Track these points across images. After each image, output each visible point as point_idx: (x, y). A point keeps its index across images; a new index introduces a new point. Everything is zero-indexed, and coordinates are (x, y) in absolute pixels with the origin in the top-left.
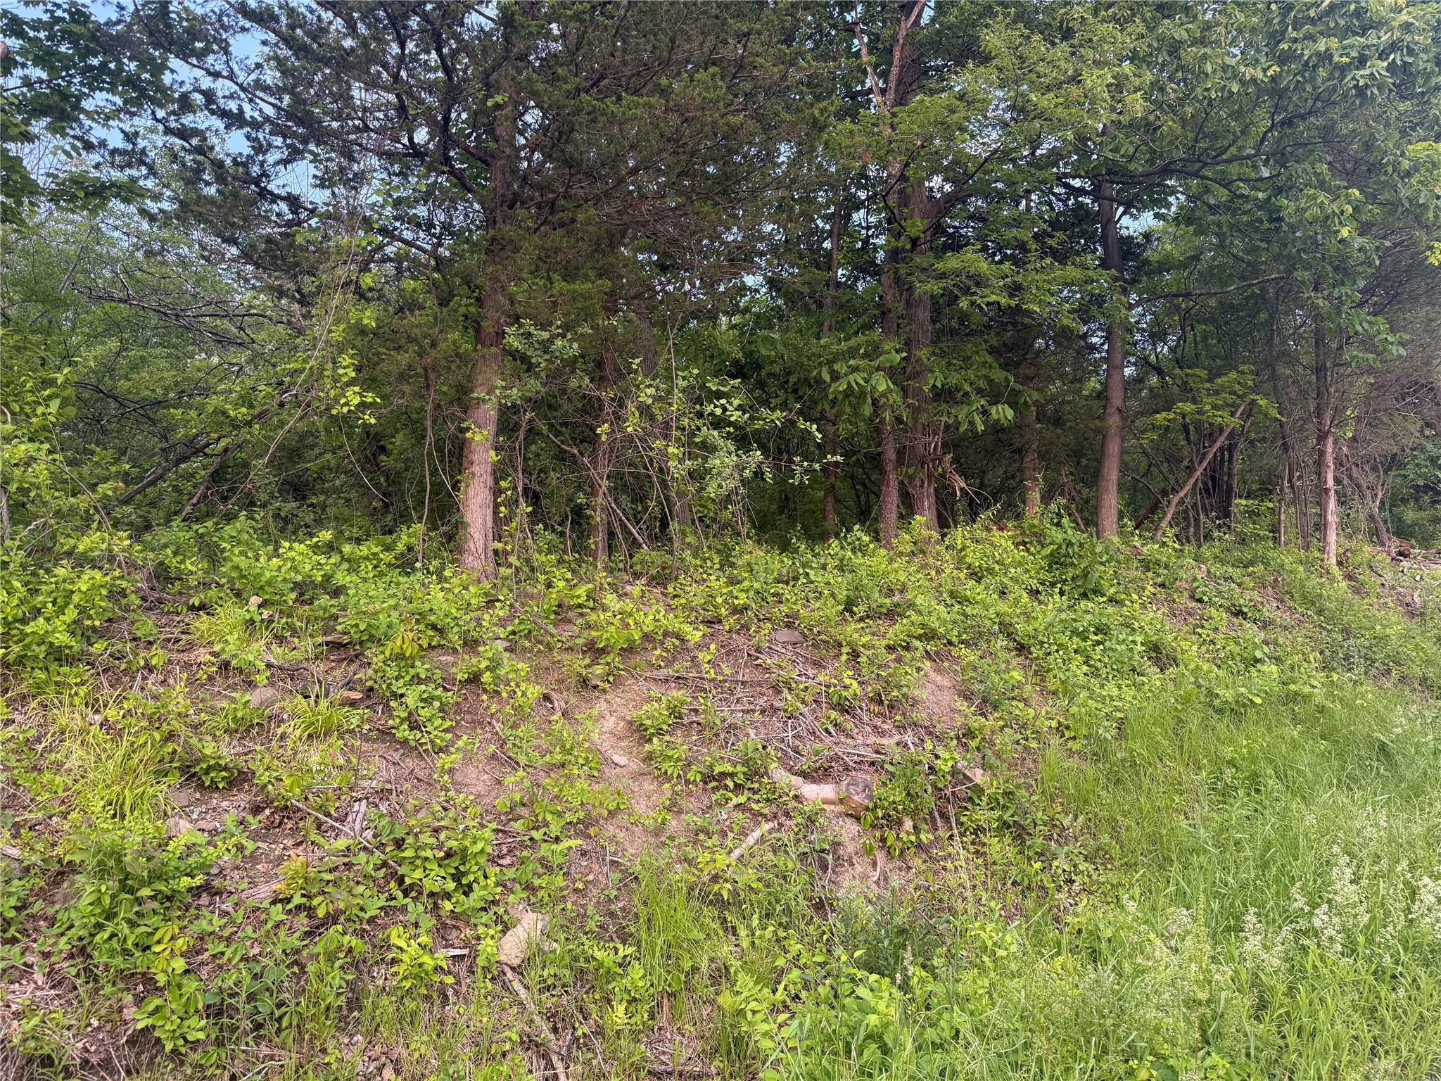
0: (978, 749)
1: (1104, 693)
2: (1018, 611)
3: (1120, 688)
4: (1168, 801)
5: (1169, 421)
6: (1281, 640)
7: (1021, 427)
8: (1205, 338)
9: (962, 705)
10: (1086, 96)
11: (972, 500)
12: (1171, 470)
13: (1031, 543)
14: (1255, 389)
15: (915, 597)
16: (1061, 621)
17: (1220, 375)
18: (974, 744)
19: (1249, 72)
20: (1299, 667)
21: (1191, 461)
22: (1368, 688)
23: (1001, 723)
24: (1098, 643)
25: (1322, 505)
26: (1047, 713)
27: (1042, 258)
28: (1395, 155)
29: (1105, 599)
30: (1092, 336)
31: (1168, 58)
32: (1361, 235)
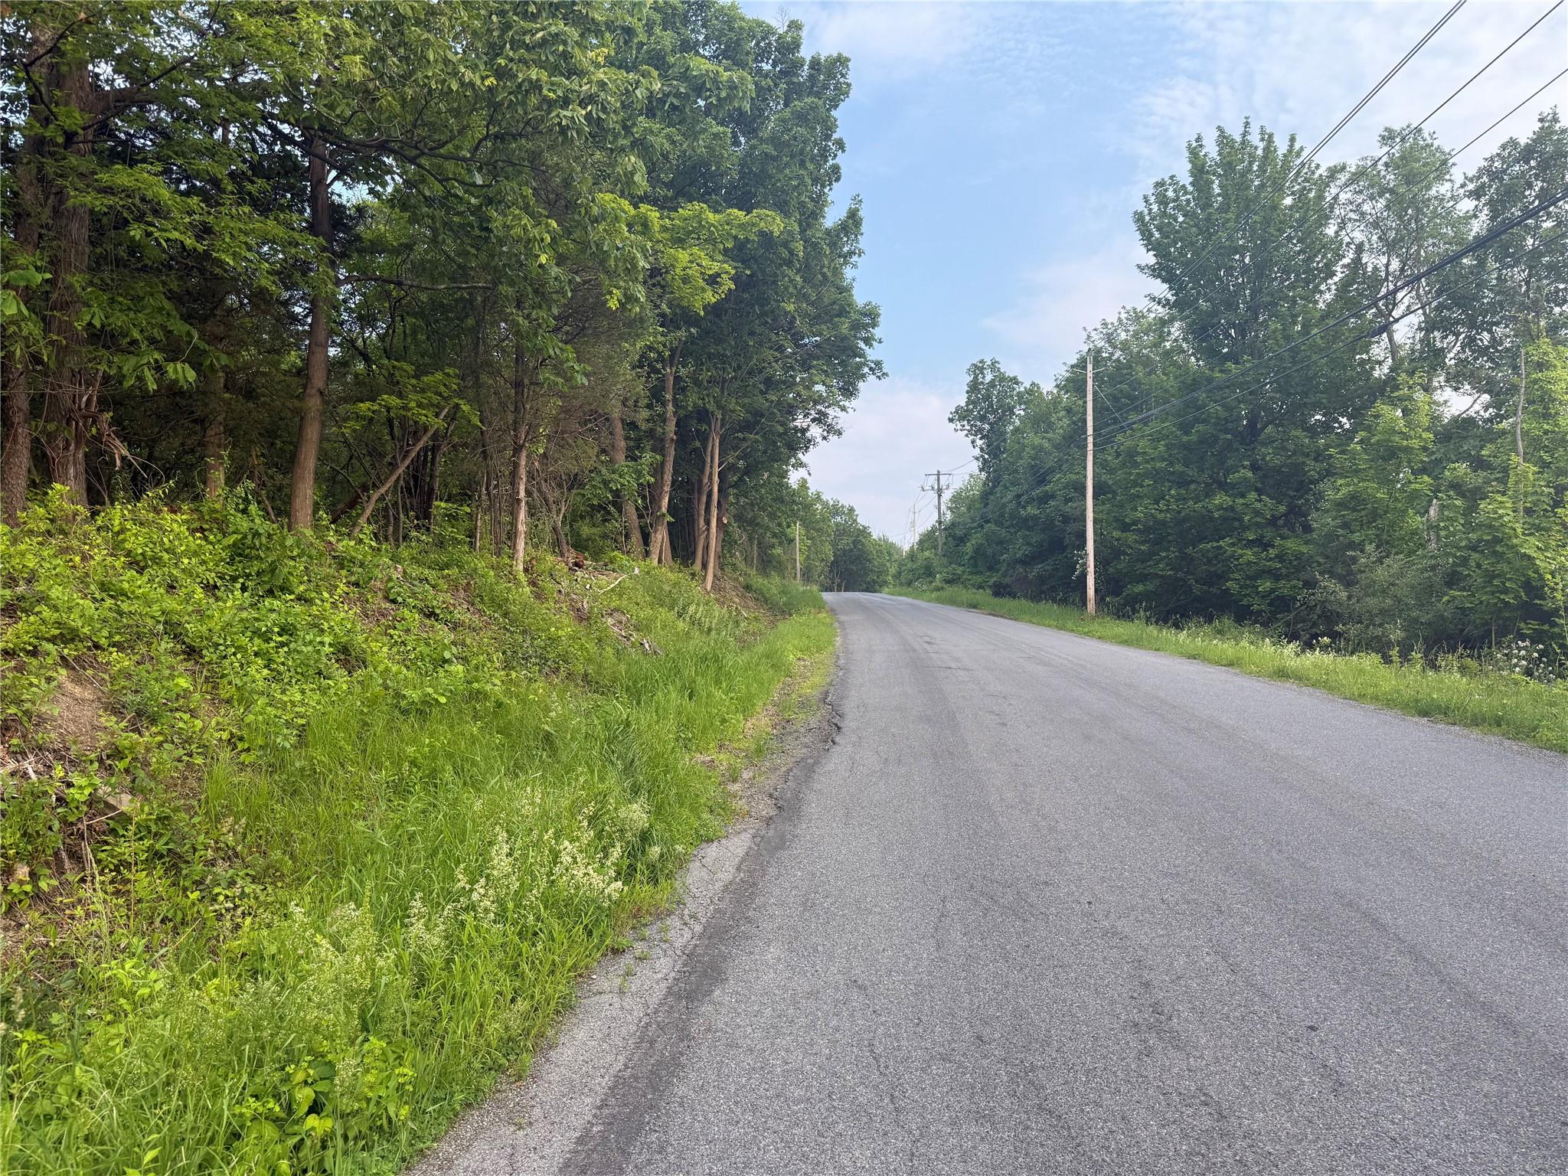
0: (127, 771)
1: (285, 699)
2: (190, 608)
3: (303, 692)
4: (347, 807)
5: (373, 412)
6: (468, 641)
7: (204, 393)
8: (414, 333)
9: (109, 721)
10: (301, 38)
11: (136, 473)
12: (373, 466)
13: (211, 530)
14: (460, 393)
15: (50, 588)
16: (241, 620)
17: (427, 373)
18: (121, 765)
19: (469, 75)
20: (483, 667)
21: (394, 457)
22: (540, 685)
23: (160, 738)
24: (282, 645)
25: (514, 515)
26: (218, 724)
27: (239, 204)
28: (587, 198)
29: (292, 597)
30: (295, 304)
31: (390, 28)
32: (558, 265)
